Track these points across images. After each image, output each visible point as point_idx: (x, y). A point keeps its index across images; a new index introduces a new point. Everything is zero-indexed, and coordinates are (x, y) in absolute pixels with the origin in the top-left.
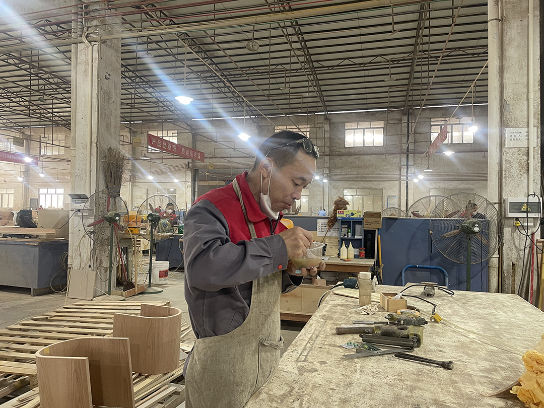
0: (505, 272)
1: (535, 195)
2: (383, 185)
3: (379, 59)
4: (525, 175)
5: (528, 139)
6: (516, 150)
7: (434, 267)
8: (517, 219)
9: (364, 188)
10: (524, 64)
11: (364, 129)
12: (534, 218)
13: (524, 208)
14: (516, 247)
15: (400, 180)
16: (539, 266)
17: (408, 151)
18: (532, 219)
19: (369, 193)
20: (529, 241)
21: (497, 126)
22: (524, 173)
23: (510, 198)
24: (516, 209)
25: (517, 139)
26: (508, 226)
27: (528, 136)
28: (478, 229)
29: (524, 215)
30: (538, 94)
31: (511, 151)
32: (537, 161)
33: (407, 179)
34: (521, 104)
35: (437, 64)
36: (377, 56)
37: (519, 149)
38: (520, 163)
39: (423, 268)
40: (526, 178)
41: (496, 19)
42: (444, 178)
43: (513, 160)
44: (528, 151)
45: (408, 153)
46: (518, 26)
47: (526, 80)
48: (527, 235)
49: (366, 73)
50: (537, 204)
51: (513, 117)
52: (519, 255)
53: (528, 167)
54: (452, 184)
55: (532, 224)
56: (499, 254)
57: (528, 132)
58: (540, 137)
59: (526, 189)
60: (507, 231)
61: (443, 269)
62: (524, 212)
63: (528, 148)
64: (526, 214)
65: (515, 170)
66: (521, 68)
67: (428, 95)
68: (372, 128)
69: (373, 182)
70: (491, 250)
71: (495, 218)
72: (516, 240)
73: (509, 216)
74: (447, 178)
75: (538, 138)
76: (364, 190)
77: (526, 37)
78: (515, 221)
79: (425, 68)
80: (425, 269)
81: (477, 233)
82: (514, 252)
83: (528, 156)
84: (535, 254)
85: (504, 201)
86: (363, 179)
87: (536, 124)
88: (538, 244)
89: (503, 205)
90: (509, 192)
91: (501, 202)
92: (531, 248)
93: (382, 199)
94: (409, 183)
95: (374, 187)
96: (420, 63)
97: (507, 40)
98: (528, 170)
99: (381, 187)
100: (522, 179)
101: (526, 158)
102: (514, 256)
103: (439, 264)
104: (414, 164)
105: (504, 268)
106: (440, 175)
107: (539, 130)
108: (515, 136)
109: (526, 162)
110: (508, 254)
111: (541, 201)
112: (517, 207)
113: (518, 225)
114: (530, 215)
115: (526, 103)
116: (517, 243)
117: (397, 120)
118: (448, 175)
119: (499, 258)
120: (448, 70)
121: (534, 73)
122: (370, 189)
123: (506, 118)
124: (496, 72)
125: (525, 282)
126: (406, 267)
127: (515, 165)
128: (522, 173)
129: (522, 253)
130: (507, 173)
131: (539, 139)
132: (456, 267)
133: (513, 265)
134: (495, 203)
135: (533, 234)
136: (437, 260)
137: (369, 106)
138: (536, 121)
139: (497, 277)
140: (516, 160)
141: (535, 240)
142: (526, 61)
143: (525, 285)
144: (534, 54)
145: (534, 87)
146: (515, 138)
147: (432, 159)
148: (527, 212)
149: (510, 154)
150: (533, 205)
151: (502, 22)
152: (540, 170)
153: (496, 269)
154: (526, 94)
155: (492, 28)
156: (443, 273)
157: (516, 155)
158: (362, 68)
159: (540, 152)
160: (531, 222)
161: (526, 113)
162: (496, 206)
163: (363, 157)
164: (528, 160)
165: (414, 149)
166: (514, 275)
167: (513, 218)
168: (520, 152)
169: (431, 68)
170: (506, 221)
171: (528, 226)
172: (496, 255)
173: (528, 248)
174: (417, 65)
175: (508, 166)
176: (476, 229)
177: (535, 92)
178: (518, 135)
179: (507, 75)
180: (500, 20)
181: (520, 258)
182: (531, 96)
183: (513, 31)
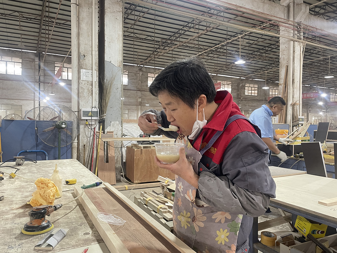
0: (81, 150)
1: (95, 107)
2: (21, 103)
3: (16, 14)
4: (91, 97)
5: (92, 77)
6: (86, 82)
7: (39, 150)
8: (87, 120)
9: (7, 104)
10: (90, 34)
11: (6, 62)
12: (95, 120)
13: (90, 114)
14: (86, 136)
15: (34, 100)
16: (97, 145)
17: (39, 81)
18: (94, 120)
19: (12, 107)
20: (92, 133)
21: (76, 67)
22: (90, 95)
23: (83, 109)
24: (86, 115)
25: (87, 76)
26: (82, 124)
27: (92, 75)
28: (65, 126)
29: (90, 118)
30: (97, 53)
31: (84, 83)
32: (96, 89)
33: (39, 100)
34: (89, 57)
35: (52, 26)
36: (16, 11)
37: (88, 82)
38: (88, 89)
39: (32, 152)
40: (91, 98)
41: (75, 4)
42: (63, 100)
43: (85, 87)
44: (92, 83)
45: (40, 82)
46: (87, 11)
47: (91, 44)
48: (91, 129)
49: (7, 21)
50: (96, 112)
51: (84, 63)
52: (88, 140)
53: (92, 92)
54: (68, 104)
55: (94, 123)
56: (78, 140)
57: (92, 73)
58: (98, 76)
59: (91, 104)
60: (82, 127)
61: (45, 152)
62: (90, 117)
63: (92, 81)
64: (91, 117)
65: (86, 93)
66: (88, 36)
67: (49, 46)
68: (13, 62)
69: (14, 100)
70: (73, 138)
71: (76, 119)
72: (86, 132)
73: (83, 119)
74: (65, 100)
75: (97, 76)
76: (7, 105)
77: (91, 19)
78: (86, 122)
79: (47, 28)
80: (33, 153)
81: (64, 128)
82: (85, 138)
83: (92, 86)
84: (95, 139)
85: (80, 110)
86: (7, 97)
87: (96, 69)
88: (97, 134)
89: (80, 112)
90: (83, 105)
91: (79, 111)
92: (94, 136)
93: (22, 112)
94: (40, 102)
95: (15, 104)
96: (45, 24)
97: (81, 18)
98: (92, 94)
99: (20, 104)
100: (90, 98)
101: (91, 87)
102: (85, 141)
103: (42, 149)
104: (44, 90)
105: (80, 148)
106: (60, 98)
107: (98, 72)
108: (86, 74)
109: (91, 89)
110: (82, 140)
111: (98, 111)
112: (86, 113)
113: (87, 123)
114: (93, 118)
115: (91, 57)
116: (87, 133)
117: (32, 59)
118: (66, 99)
119: (78, 142)
120: (64, 33)
121: (95, 41)
122: (12, 105)
123: (81, 63)
124: (75, 35)
125: (91, 154)
126: (20, 153)
127: (86, 91)
128: (89, 95)
129: (89, 139)
130: (82, 95)
131: (98, 78)
132: (53, 150)
133: (84, 145)
134: (76, 111)
135: (94, 128)
136: (41, 146)
137: (10, 46)
138: (96, 67)
139: (77, 153)
140: (86, 88)
141: (96, 131)
142: (91, 33)
143: (91, 156)
144: (95, 30)
145: (95, 48)
146: (86, 75)
147: (56, 88)
148: (91, 116)
149: (83, 84)
150: (95, 113)
151: (79, 7)
152: (98, 94)
153: (76, 149)
154: (91, 51)
155: (73, 8)
156: (45, 153)
157: (86, 85)
158: (4, 17)
159: (98, 85)
160: (93, 122)
161: (91, 62)
162: (76, 113)
163: (6, 81)
164: (92, 88)
165: (44, 80)
166: (84, 151)
167: (85, 120)
168: (88, 84)
169: (50, 28)
170: (81, 122)
171: (92, 124)
172: (76, 141)
173: (92, 136)
174: (43, 25)
175: (82, 90)
176: (64, 126)
177: (95, 51)
178: (87, 74)
179: (81, 39)
180: (77, 5)
181: (88, 142)
182: (94, 53)
183: (84, 14)
